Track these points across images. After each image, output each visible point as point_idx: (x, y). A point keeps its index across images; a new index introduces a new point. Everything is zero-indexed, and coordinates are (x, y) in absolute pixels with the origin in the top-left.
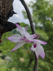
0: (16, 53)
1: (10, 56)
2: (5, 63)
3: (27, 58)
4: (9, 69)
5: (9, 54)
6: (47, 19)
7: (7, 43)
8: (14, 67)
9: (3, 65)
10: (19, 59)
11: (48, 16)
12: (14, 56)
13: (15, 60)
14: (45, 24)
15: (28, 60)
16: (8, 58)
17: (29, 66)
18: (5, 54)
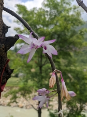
0: (25, 67)
1: (22, 72)
2: (20, 79)
3: (37, 67)
4: (26, 83)
5: (20, 70)
6: (38, 27)
7: (14, 63)
8: (29, 79)
9: (19, 82)
10: (30, 71)
11: (38, 24)
12: (25, 71)
13: (27, 74)
14: (39, 32)
15: (38, 68)
16: (21, 74)
17: (41, 73)
18: (17, 73)
